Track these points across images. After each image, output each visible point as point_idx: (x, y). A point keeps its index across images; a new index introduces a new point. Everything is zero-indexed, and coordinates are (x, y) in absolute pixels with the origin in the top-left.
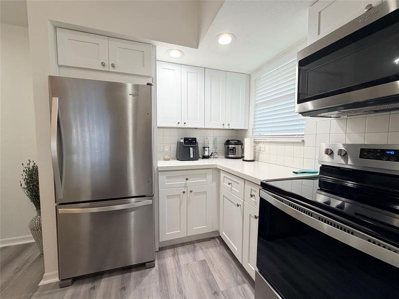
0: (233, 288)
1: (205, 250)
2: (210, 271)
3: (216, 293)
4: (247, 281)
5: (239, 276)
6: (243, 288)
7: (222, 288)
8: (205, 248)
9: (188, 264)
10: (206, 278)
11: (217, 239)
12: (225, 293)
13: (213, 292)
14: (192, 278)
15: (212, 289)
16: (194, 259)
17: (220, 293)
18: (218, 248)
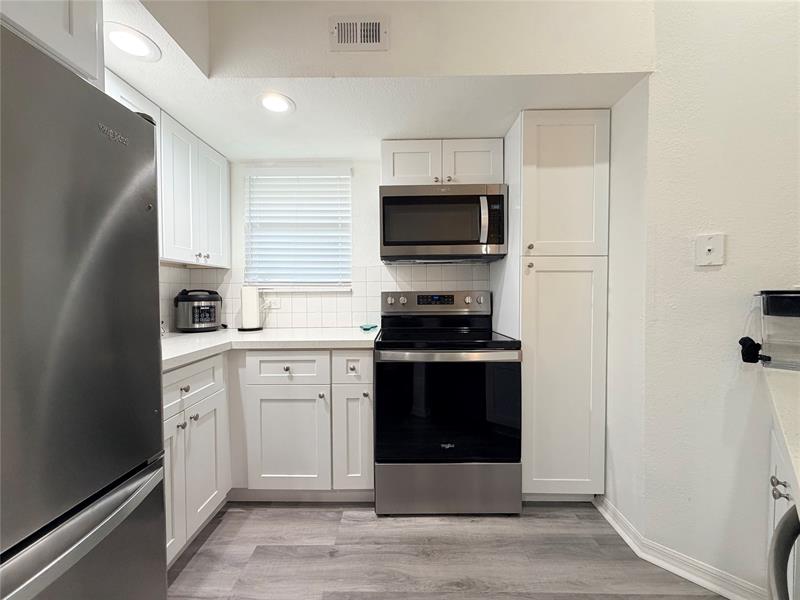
0: (340, 528)
1: (235, 539)
2: (287, 547)
3: (332, 554)
4: (341, 509)
5: (328, 514)
6: (349, 518)
7: (329, 542)
8: (232, 536)
9: (240, 580)
10: (297, 558)
11: (230, 510)
12: (339, 542)
13: (328, 556)
14: (278, 581)
15: (321, 556)
16: (238, 565)
17: (336, 548)
18: (252, 517)
